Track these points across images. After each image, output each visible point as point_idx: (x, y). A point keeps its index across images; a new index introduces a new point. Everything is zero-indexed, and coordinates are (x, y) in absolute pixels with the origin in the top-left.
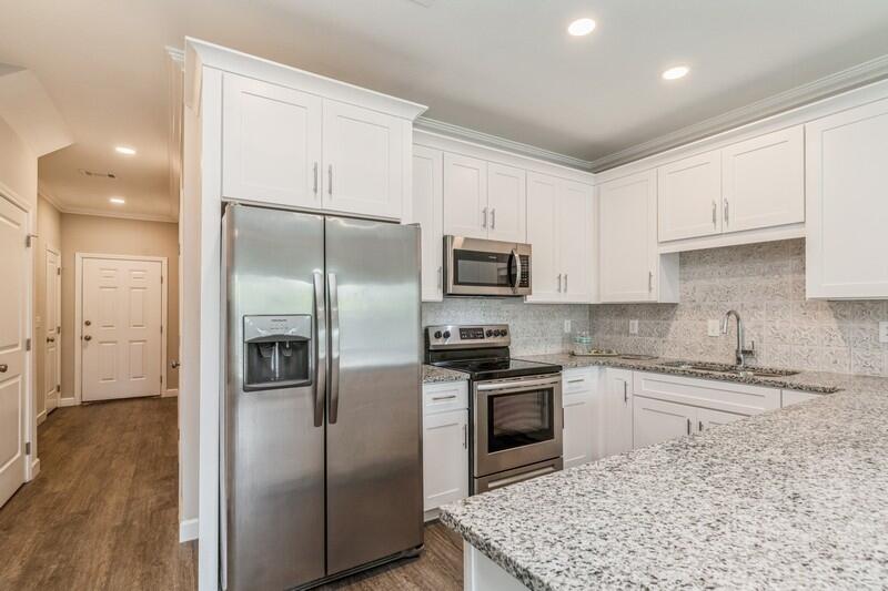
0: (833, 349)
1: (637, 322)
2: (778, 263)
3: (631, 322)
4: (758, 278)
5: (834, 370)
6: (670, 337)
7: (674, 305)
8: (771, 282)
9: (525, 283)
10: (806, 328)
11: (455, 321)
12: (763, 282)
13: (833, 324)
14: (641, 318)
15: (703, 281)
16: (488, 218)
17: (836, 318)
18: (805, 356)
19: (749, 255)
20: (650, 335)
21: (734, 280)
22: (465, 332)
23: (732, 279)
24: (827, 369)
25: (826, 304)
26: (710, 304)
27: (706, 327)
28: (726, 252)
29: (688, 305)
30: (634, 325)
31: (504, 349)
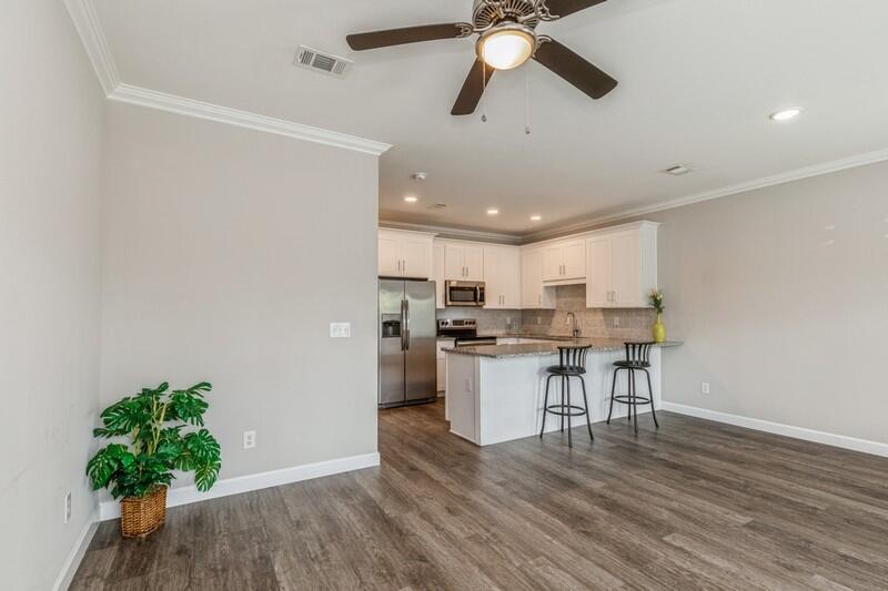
7: (553, 310)
9: (482, 300)
11: (450, 318)
14: (541, 317)
16: (465, 271)
20: (545, 324)
22: (455, 322)
29: (559, 310)
30: (539, 320)
31: (474, 331)
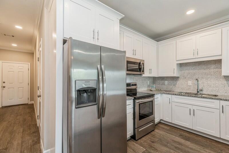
0: (225, 89)
1: (167, 82)
2: (209, 66)
3: (165, 82)
4: (203, 70)
5: (226, 95)
6: (177, 86)
7: (178, 77)
8: (207, 71)
9: (143, 71)
10: (217, 83)
12: (205, 71)
13: (225, 82)
14: (168, 81)
15: (186, 71)
16: (134, 52)
17: (226, 81)
18: (217, 91)
19: (200, 64)
20: (171, 85)
21: (196, 70)
23: (195, 71)
24: (223, 94)
25: (223, 77)
26: (189, 77)
27: (188, 83)
28: (194, 63)
29: (182, 77)
30: (166, 82)
31: (135, 89)
